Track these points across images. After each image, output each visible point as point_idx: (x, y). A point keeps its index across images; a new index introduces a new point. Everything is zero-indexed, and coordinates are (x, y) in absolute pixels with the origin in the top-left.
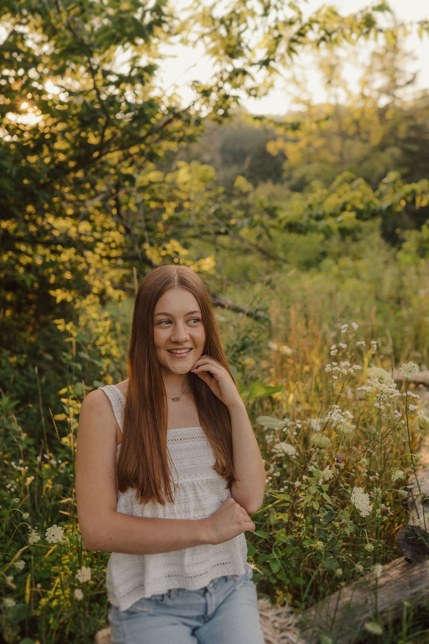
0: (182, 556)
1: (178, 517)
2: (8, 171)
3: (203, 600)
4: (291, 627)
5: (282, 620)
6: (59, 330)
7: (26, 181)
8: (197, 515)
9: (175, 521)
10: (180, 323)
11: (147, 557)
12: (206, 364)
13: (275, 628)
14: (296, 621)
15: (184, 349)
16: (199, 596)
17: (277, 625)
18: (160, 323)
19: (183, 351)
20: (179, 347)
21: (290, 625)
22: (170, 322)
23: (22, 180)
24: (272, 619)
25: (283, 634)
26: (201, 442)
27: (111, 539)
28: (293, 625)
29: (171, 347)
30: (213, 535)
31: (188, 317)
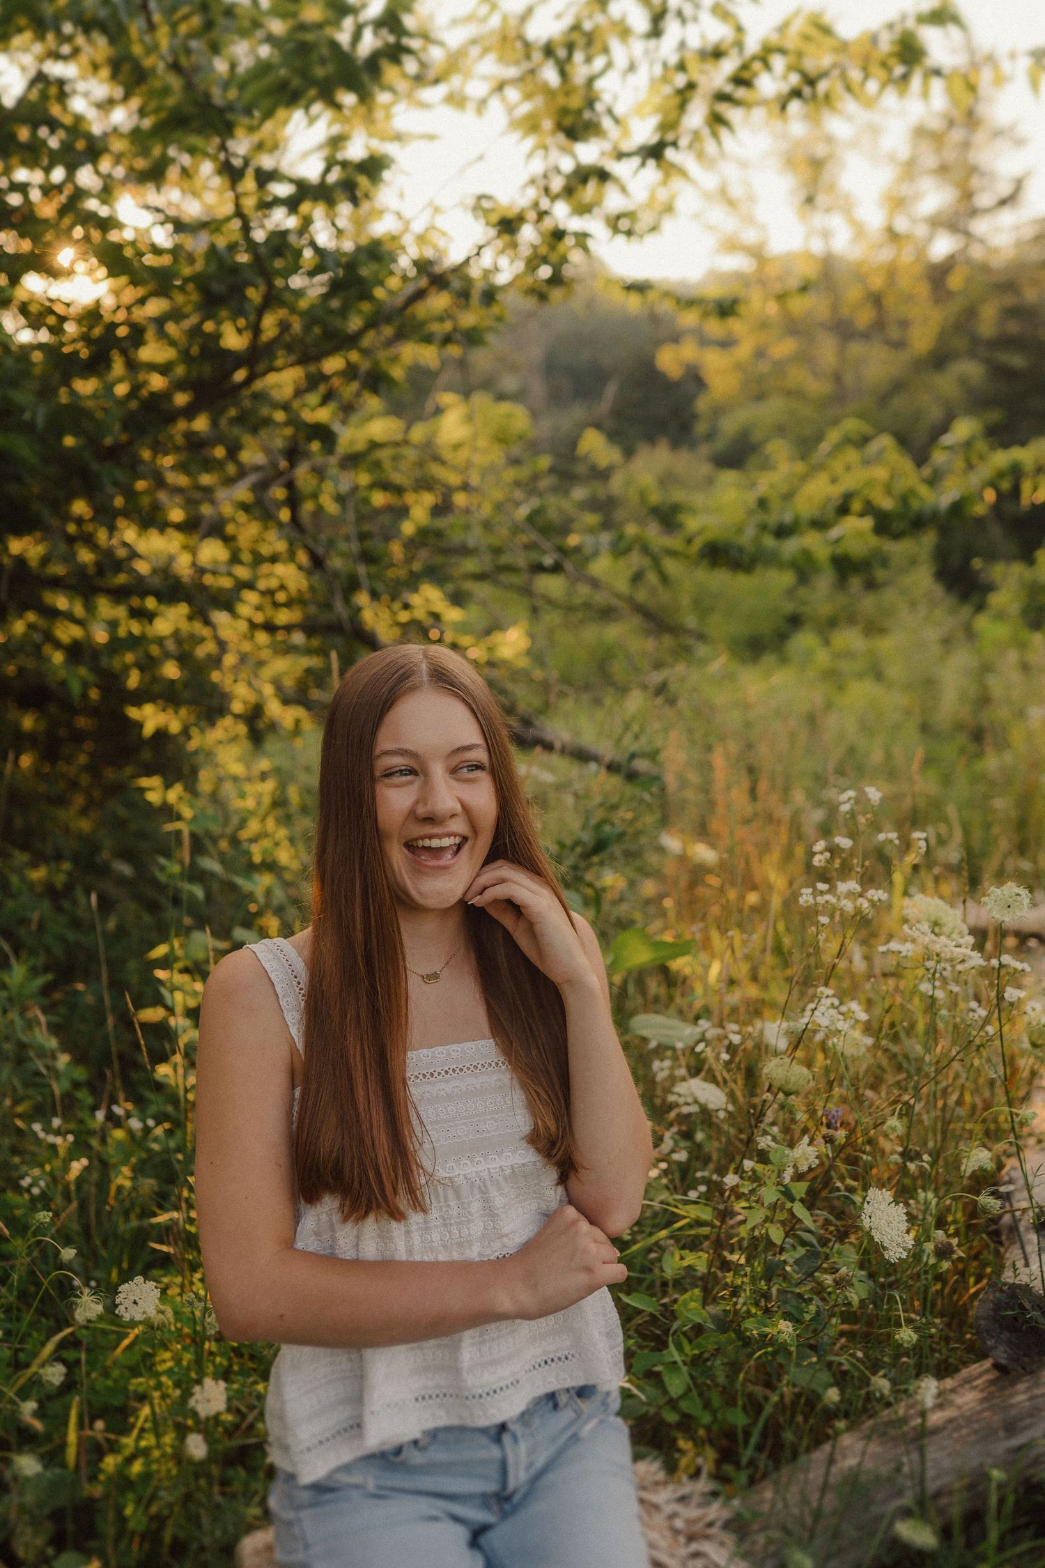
0: (455, 1349)
2: (27, 416)
3: (496, 1452)
4: (713, 1531)
5: (692, 1512)
6: (149, 804)
7: (69, 441)
8: (487, 1251)
10: (438, 771)
11: (370, 1353)
12: (503, 881)
13: (676, 1532)
14: (726, 1514)
15: (447, 836)
16: (487, 1441)
17: (679, 1524)
18: (389, 774)
19: (446, 842)
20: (436, 831)
21: (710, 1525)
22: (412, 771)
23: (60, 438)
24: (669, 1509)
25: (694, 1547)
26: (496, 1076)
28: (719, 1524)
29: (416, 832)
30: (526, 1299)
31: (456, 760)
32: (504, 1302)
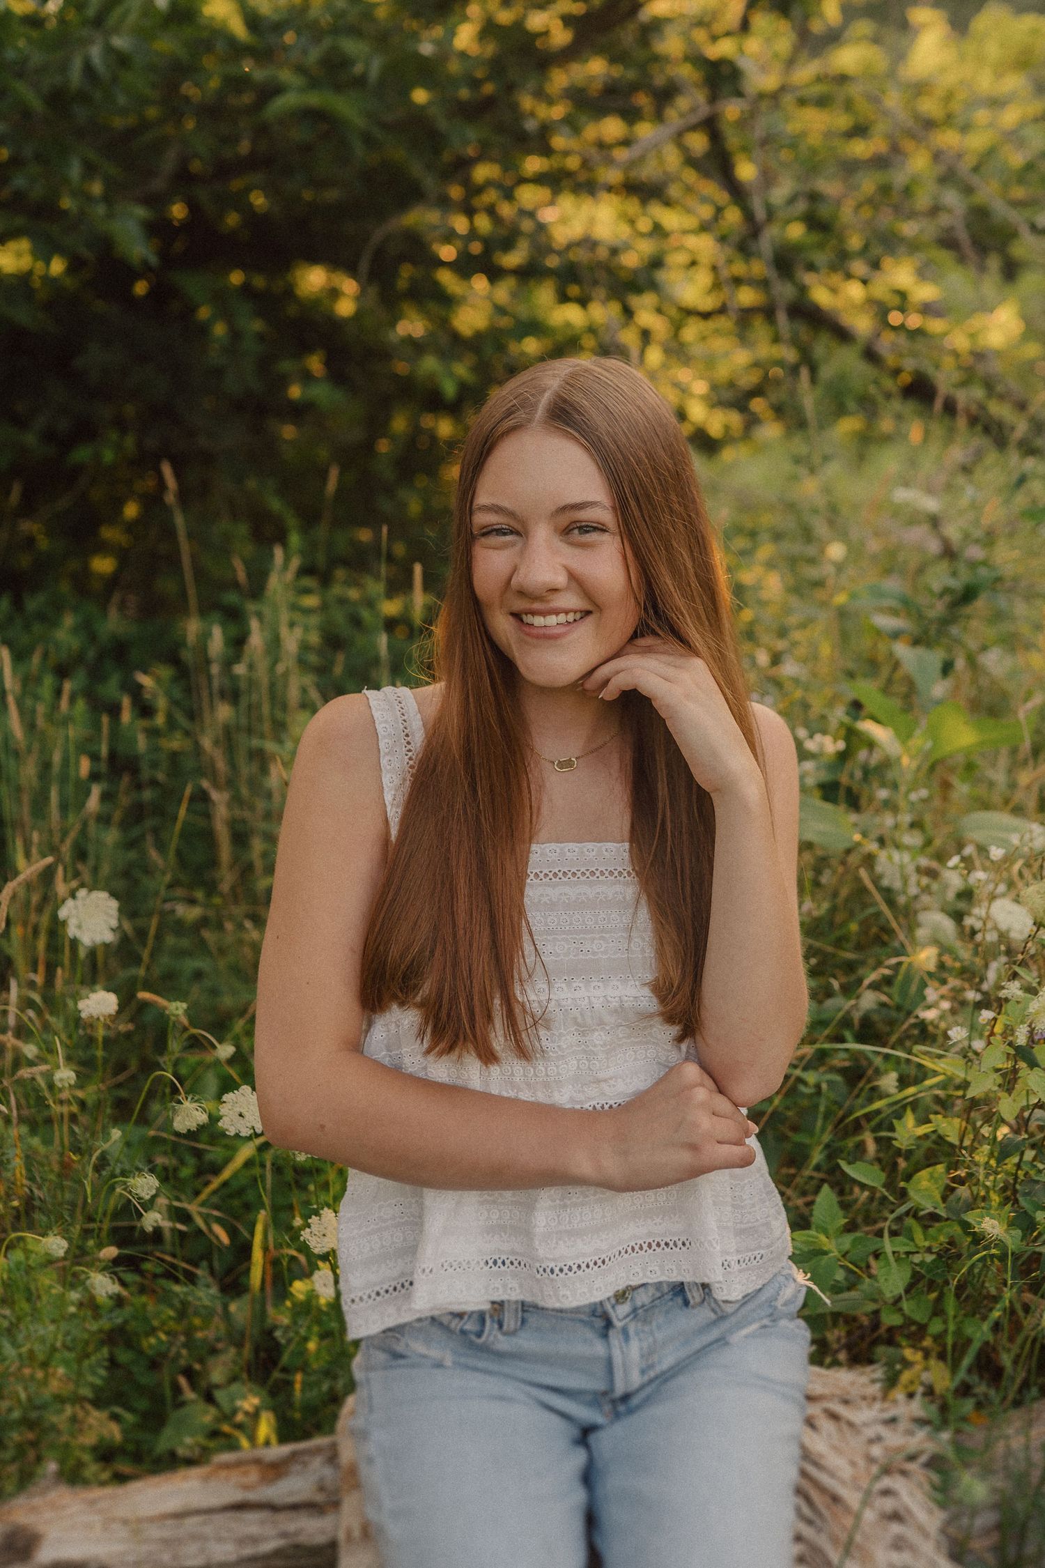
0: (530, 1208)
1: (525, 1096)
3: (599, 1348)
4: (912, 1467)
5: (894, 1438)
8: (581, 1097)
9: (514, 1102)
11: (430, 1196)
13: (871, 1460)
14: (930, 1448)
15: (556, 612)
16: (589, 1334)
17: (876, 1451)
18: (489, 531)
19: (552, 620)
20: (537, 606)
21: (912, 1458)
22: (513, 532)
24: (870, 1432)
25: (886, 1482)
26: (618, 888)
27: (322, 1127)
28: (924, 1458)
29: (520, 604)
30: (612, 1166)
31: (564, 520)
32: (582, 1164)
